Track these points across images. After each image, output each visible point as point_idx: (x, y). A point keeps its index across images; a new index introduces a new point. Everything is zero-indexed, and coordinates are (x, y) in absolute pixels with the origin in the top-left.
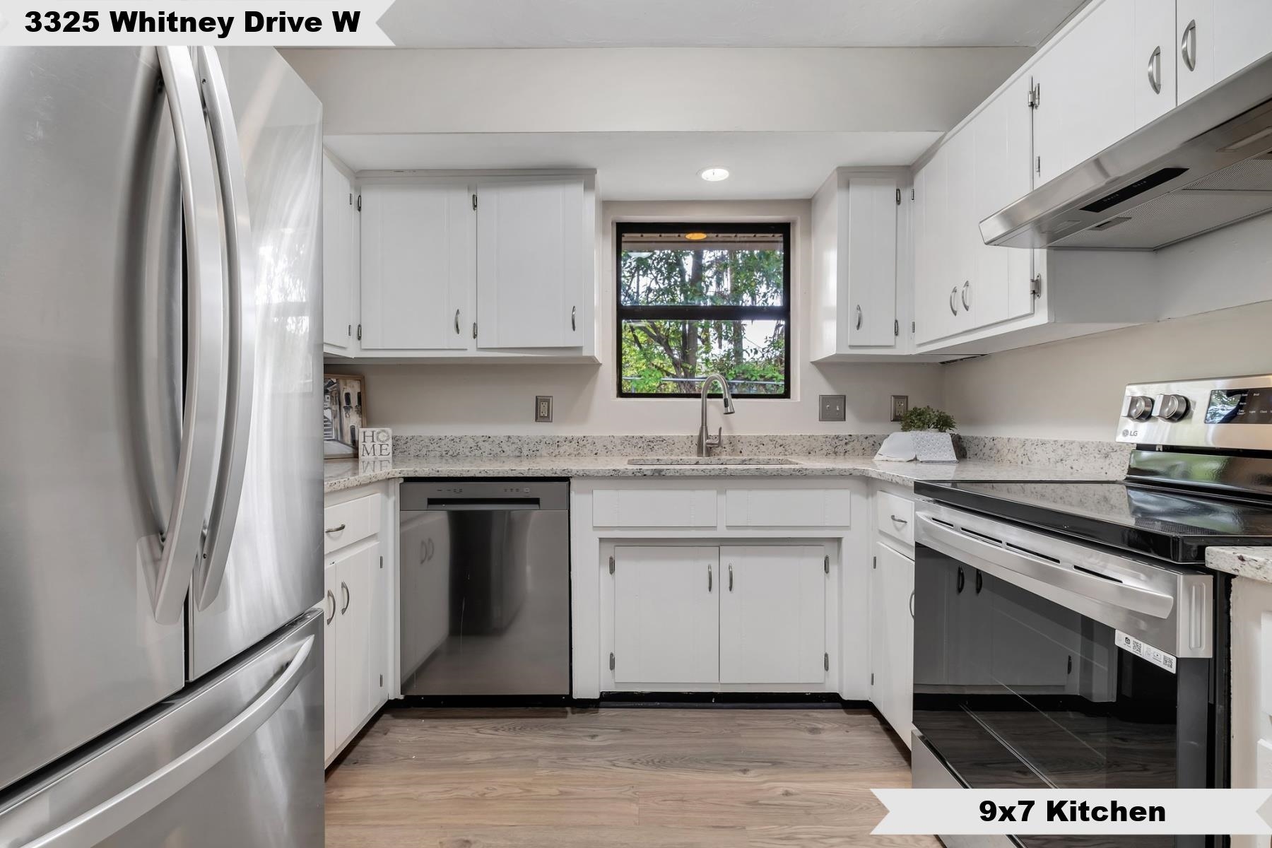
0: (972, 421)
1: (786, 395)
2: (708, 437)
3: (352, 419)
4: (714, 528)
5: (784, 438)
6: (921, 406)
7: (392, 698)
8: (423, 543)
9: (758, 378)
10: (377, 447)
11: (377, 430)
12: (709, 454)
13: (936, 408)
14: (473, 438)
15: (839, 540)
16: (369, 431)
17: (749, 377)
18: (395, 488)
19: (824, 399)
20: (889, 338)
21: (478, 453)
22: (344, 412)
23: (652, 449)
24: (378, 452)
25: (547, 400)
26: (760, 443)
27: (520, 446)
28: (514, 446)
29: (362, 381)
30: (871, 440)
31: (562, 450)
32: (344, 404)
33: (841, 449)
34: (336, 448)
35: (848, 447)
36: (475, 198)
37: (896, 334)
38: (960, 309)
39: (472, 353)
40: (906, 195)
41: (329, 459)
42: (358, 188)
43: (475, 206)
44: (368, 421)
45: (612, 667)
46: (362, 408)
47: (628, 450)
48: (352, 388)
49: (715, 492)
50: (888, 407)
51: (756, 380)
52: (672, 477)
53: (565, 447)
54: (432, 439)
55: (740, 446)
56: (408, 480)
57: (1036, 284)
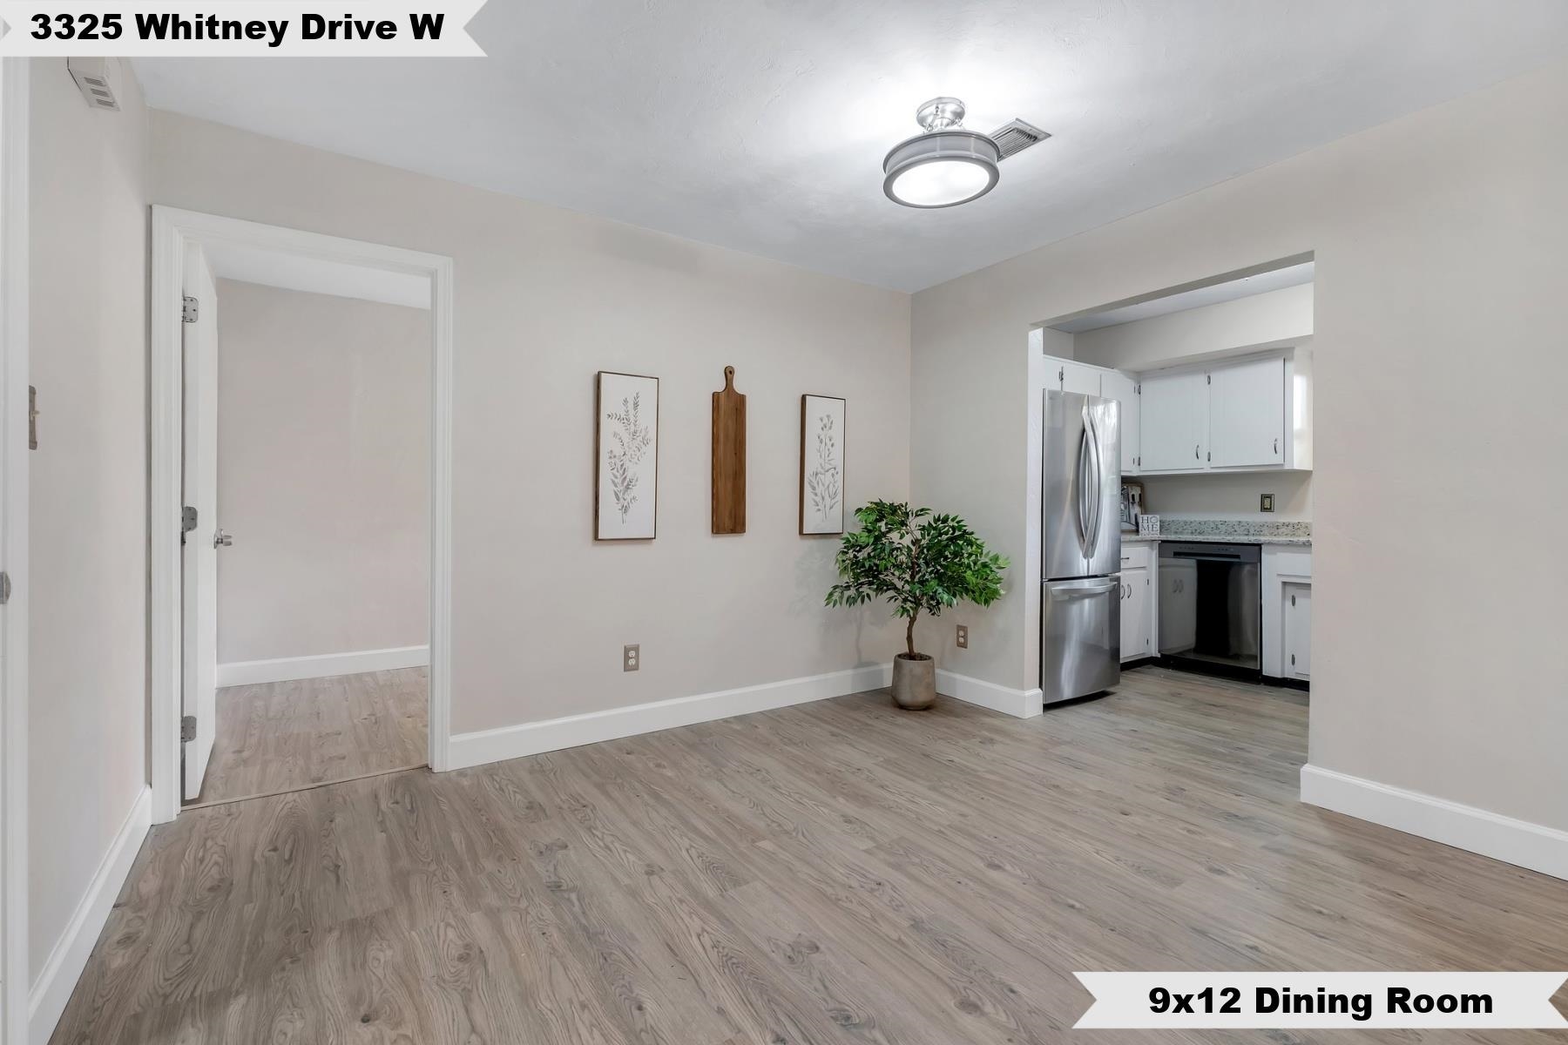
3: (1136, 510)
7: (1154, 655)
8: (1175, 581)
10: (1150, 526)
11: (1150, 516)
14: (1214, 522)
16: (1145, 517)
18: (1156, 545)
21: (1217, 531)
22: (1131, 505)
24: (1150, 529)
25: (1269, 497)
27: (1248, 527)
28: (1243, 528)
29: (1142, 487)
31: (1280, 531)
32: (1131, 501)
34: (1126, 526)
36: (1209, 377)
39: (1207, 470)
41: (1123, 532)
42: (1139, 382)
43: (1209, 383)
44: (1145, 510)
45: (1293, 663)
46: (1142, 503)
48: (1136, 491)
53: (1283, 530)
54: (1186, 523)
56: (1163, 541)
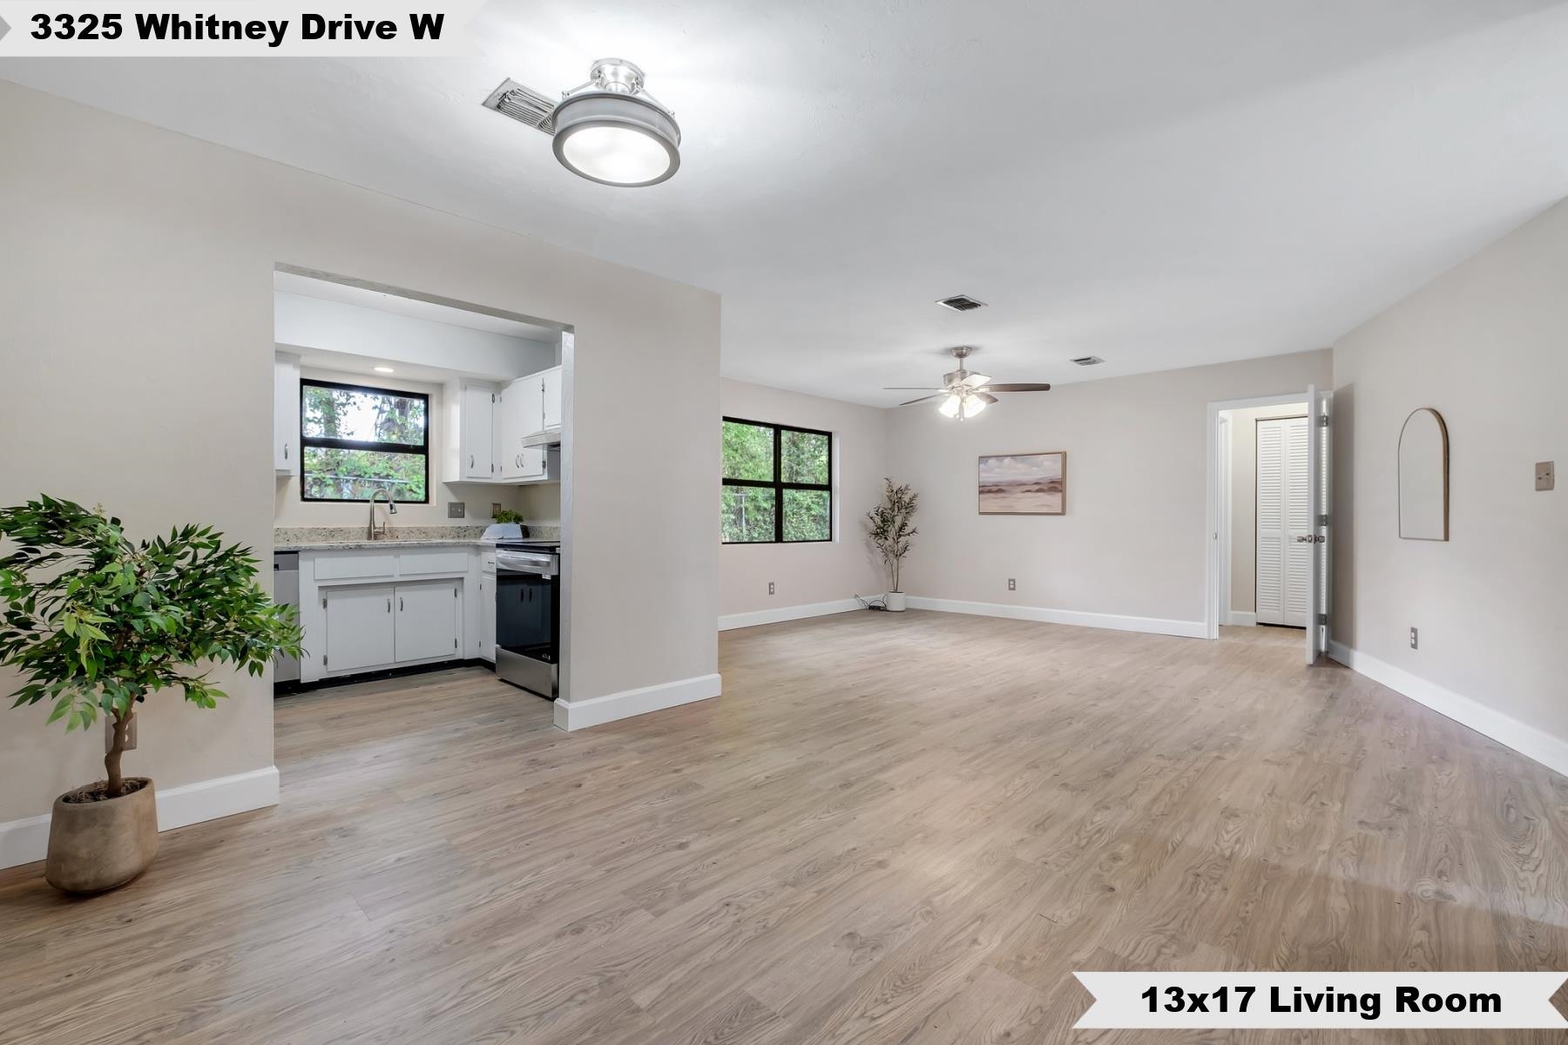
0: (532, 518)
1: (427, 501)
2: (375, 528)
4: (392, 576)
5: (426, 528)
6: (507, 510)
9: (373, 476)
12: (376, 538)
13: (514, 511)
15: (462, 579)
17: (362, 474)
19: (451, 505)
20: (489, 474)
23: (333, 536)
26: (410, 531)
30: (480, 529)
33: (461, 535)
35: (466, 533)
37: (493, 471)
38: (520, 466)
40: (497, 398)
45: (326, 663)
47: (314, 537)
49: (392, 557)
50: (489, 510)
51: (370, 477)
52: (369, 549)
55: (396, 534)
57: (544, 462)
